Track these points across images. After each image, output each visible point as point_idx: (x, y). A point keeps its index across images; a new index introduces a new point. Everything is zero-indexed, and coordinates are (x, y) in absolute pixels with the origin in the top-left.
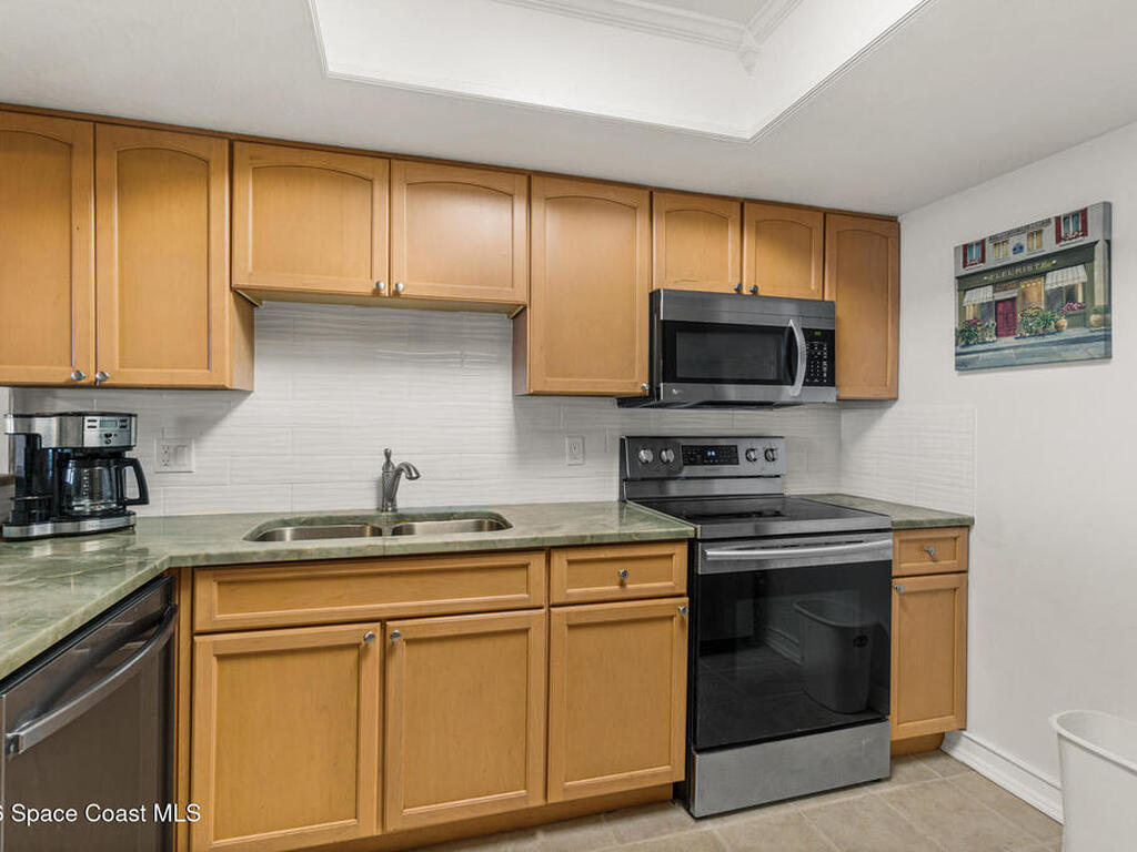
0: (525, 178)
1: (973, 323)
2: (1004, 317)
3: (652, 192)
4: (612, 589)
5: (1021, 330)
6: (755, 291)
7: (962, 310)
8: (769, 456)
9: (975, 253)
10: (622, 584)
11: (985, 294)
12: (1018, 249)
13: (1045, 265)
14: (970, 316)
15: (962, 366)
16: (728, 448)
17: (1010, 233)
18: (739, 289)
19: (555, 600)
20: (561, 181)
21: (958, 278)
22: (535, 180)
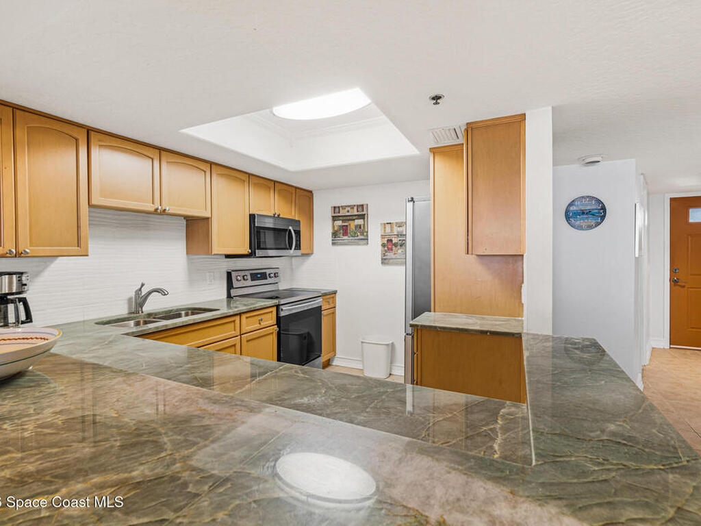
0: (209, 165)
1: (337, 231)
2: (345, 230)
3: (250, 175)
4: (257, 326)
5: (349, 235)
6: (279, 216)
7: (333, 227)
8: (276, 275)
9: (337, 210)
10: (260, 324)
11: (339, 223)
12: (348, 211)
13: (354, 218)
14: (336, 229)
15: (333, 244)
16: (263, 273)
17: (346, 206)
18: (274, 215)
19: (243, 332)
20: (222, 168)
21: (333, 217)
22: (213, 166)
